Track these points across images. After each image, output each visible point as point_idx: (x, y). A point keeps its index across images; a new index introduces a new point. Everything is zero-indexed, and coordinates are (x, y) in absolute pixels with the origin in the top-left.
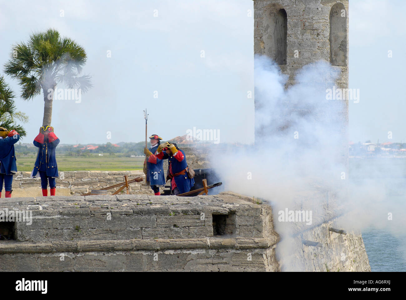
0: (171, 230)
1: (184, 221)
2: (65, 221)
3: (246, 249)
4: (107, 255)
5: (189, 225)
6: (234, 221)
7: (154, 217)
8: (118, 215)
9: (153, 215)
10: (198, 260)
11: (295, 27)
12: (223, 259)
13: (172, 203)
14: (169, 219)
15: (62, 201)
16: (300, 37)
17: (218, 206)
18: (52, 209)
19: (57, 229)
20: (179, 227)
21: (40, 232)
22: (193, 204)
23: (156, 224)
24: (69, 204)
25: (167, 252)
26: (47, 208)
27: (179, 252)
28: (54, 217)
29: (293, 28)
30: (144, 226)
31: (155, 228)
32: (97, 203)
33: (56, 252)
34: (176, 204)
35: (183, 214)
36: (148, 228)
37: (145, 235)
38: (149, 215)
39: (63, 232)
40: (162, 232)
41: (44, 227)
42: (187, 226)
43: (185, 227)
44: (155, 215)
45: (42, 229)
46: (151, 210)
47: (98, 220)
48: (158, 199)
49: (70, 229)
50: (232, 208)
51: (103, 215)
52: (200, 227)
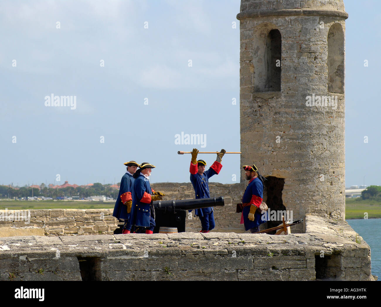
0: (270, 273)
1: (284, 262)
2: (153, 262)
5: (289, 267)
6: (339, 263)
7: (250, 257)
8: (211, 255)
9: (249, 256)
13: (267, 242)
14: (267, 260)
15: (144, 239)
16: (296, 61)
17: (319, 245)
18: (139, 248)
19: (145, 271)
20: (278, 269)
21: (125, 274)
22: (291, 243)
23: (253, 266)
24: (154, 243)
26: (132, 247)
28: (141, 257)
30: (240, 268)
31: (252, 270)
32: (184, 241)
34: (272, 243)
35: (282, 254)
36: (245, 270)
37: (241, 277)
38: (245, 256)
39: (151, 274)
40: (260, 275)
41: (131, 269)
42: (287, 268)
43: (285, 269)
44: (252, 256)
45: (129, 271)
46: (248, 250)
47: (189, 261)
48: (250, 238)
49: (158, 271)
50: (337, 248)
51: (195, 256)
52: (302, 269)
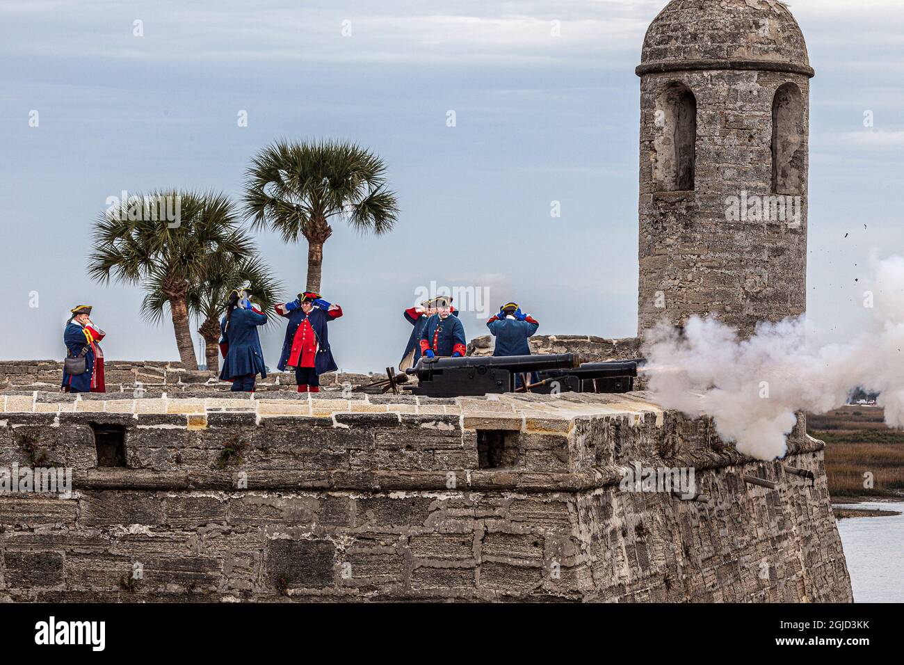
0: (402, 455)
1: (425, 439)
2: (211, 434)
3: (537, 493)
4: (285, 497)
5: (434, 447)
6: (517, 442)
7: (371, 431)
9: (369, 428)
10: (449, 510)
11: (709, 123)
12: (494, 509)
14: (399, 435)
16: (719, 142)
19: (198, 448)
20: (416, 450)
21: (166, 452)
23: (374, 444)
25: (393, 495)
27: (415, 496)
29: (706, 126)
30: (353, 448)
31: (373, 450)
33: (194, 490)
36: (361, 450)
37: (355, 462)
38: (362, 428)
39: (207, 454)
40: (385, 458)
41: (175, 444)
42: (431, 449)
43: (428, 450)
44: (373, 428)
45: (171, 448)
49: (219, 449)
51: (280, 426)
52: (455, 451)
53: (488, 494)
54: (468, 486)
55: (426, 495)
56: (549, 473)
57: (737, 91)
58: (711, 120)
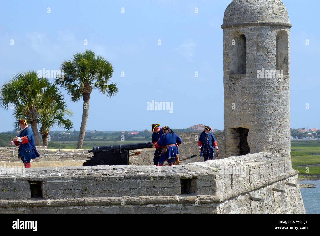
0: (151, 190)
1: (160, 184)
2: (76, 184)
3: (205, 204)
4: (106, 208)
5: (164, 187)
6: (196, 183)
7: (139, 181)
8: (113, 179)
9: (138, 180)
10: (171, 211)
11: (251, 47)
12: (188, 210)
13: (152, 171)
14: (150, 182)
15: (75, 169)
16: (255, 54)
17: (185, 173)
18: (68, 176)
19: (71, 189)
20: (157, 188)
21: (59, 191)
22: (167, 172)
23: (140, 186)
24: (80, 172)
25: (148, 206)
26: (64, 175)
27: (157, 206)
28: (68, 181)
29: (250, 48)
30: (132, 188)
31: (140, 188)
32: (99, 171)
33: (70, 206)
34: (155, 172)
35: (159, 179)
36: (135, 189)
37: (133, 193)
38: (135, 180)
39: (75, 192)
40: (145, 191)
41: (62, 188)
42: (163, 188)
43: (161, 188)
44: (140, 180)
45: (61, 190)
46: (137, 176)
47: (100, 183)
48: (143, 168)
49: (80, 189)
50: (195, 174)
51: (103, 180)
52: (172, 188)
53: (186, 204)
54: (178, 202)
55: (161, 205)
56: (209, 196)
57: (262, 34)
58: (252, 46)
